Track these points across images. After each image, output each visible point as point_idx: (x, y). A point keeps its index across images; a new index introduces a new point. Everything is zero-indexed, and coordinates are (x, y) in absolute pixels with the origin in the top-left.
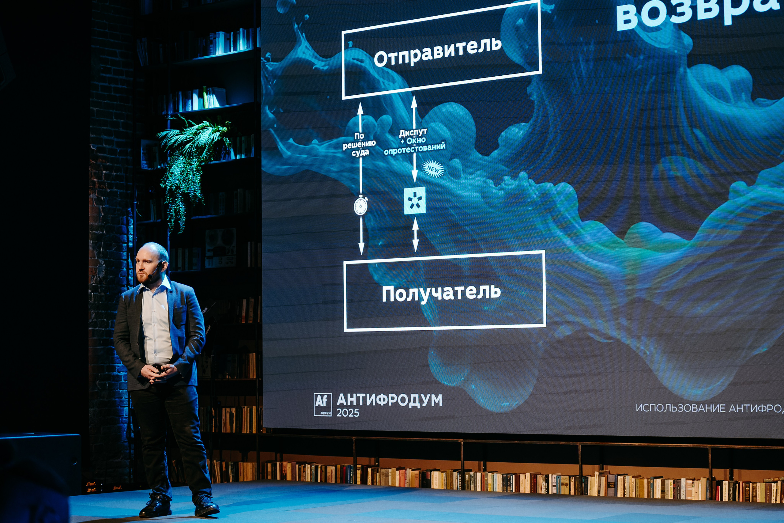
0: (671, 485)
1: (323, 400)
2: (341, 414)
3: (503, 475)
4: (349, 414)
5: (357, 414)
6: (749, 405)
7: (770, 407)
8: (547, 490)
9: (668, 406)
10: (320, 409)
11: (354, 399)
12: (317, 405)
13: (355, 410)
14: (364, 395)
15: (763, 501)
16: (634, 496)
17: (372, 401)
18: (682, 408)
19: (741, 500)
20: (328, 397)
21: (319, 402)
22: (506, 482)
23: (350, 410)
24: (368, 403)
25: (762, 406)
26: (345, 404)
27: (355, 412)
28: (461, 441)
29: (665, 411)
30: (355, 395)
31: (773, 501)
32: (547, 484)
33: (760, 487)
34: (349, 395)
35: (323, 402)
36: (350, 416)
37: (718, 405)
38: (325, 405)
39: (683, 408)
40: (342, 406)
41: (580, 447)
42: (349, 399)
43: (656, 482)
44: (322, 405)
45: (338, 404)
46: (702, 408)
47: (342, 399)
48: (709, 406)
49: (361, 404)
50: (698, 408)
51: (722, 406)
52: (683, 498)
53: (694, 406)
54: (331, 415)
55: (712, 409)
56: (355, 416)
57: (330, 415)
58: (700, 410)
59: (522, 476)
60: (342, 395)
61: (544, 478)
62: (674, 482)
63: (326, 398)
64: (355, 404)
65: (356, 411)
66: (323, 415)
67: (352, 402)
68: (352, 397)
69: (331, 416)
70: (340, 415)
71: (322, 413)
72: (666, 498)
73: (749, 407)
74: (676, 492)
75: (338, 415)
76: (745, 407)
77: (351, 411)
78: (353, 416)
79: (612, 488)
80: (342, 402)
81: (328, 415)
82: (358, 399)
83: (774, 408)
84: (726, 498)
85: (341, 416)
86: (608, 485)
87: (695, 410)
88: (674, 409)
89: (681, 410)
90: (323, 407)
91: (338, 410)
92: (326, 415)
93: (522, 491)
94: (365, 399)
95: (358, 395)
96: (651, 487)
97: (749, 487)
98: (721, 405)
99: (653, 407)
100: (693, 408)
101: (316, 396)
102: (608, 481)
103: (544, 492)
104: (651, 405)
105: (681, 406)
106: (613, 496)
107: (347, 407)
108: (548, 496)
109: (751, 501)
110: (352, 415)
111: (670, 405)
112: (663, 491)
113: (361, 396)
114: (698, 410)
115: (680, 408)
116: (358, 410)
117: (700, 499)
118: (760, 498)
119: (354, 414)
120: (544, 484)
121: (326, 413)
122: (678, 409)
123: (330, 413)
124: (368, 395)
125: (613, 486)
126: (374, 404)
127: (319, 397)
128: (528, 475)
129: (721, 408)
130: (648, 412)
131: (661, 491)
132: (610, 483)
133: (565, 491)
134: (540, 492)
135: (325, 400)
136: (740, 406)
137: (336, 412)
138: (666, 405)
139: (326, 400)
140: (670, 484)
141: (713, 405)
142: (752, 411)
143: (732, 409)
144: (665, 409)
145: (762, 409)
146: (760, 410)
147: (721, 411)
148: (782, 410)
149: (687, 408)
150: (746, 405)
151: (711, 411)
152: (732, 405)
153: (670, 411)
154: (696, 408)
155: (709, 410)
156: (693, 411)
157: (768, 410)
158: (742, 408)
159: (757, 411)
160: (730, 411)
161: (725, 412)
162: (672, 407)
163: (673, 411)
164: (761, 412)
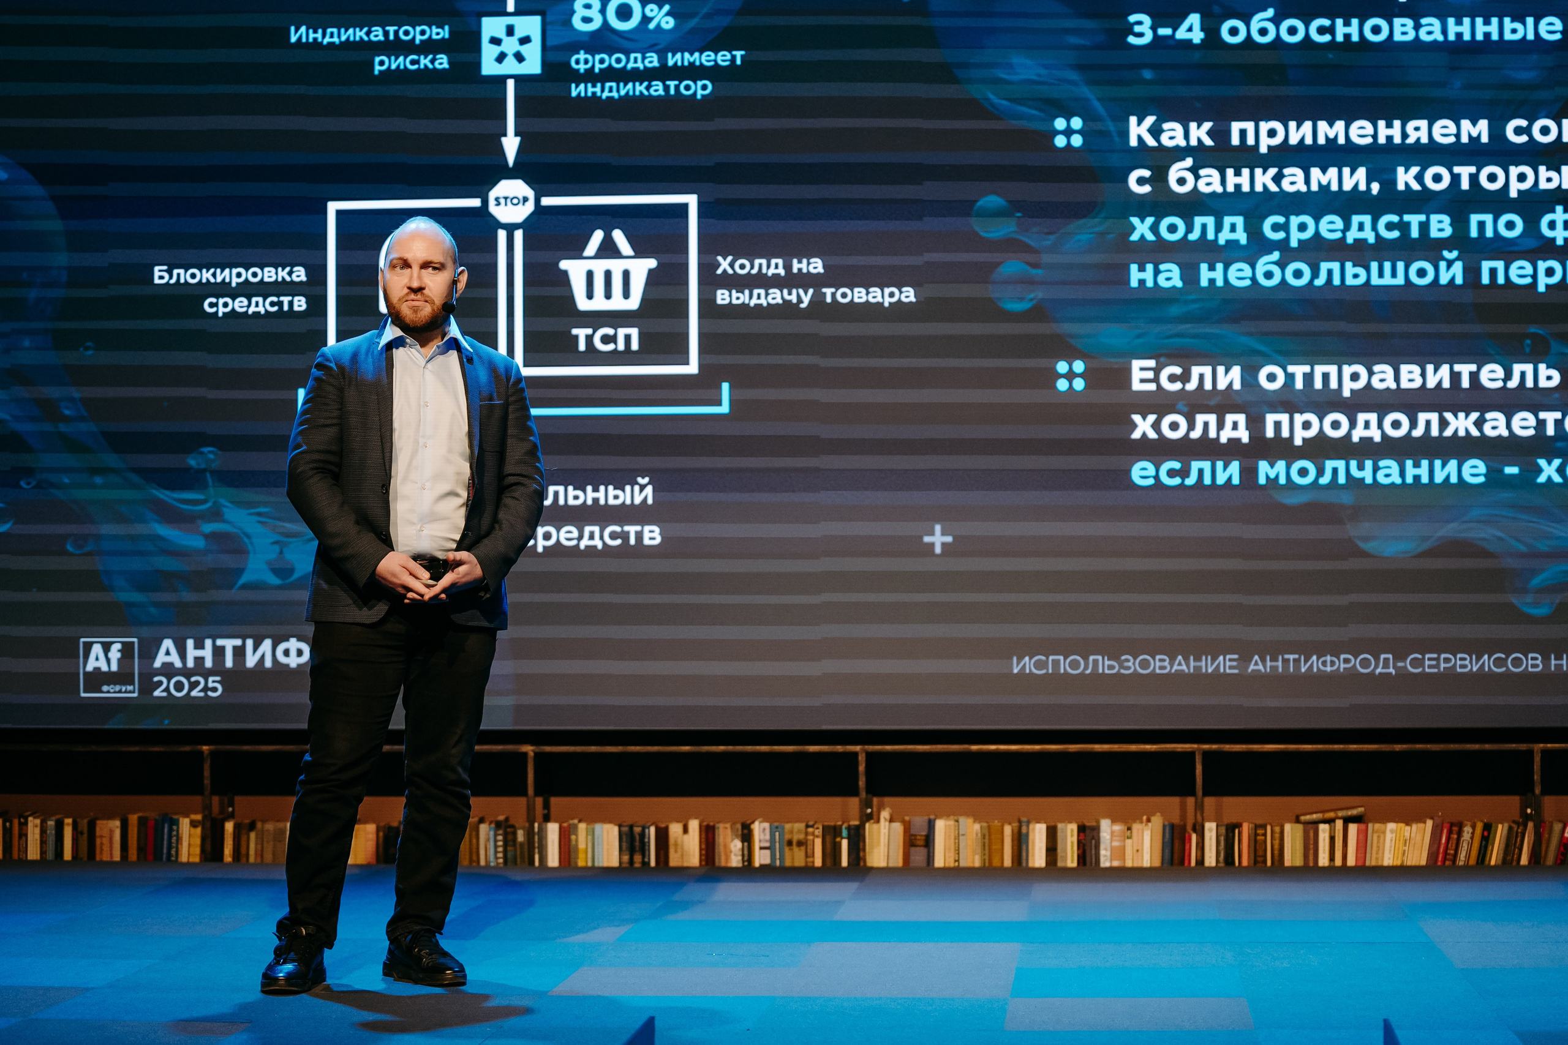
0: (1072, 836)
1: (110, 655)
2: (167, 690)
3: (620, 826)
4: (191, 689)
5: (215, 690)
6: (1296, 656)
7: (1346, 661)
8: (746, 858)
9: (1096, 662)
10: (97, 679)
11: (207, 653)
12: (90, 668)
13: (211, 679)
14: (238, 642)
15: (1299, 862)
16: (977, 863)
17: (263, 656)
18: (1130, 664)
19: (1245, 863)
20: (127, 650)
21: (97, 659)
22: (631, 842)
23: (193, 679)
24: (251, 661)
25: (1329, 658)
26: (178, 664)
27: (210, 685)
28: (529, 749)
29: (1088, 672)
30: (208, 643)
31: (1323, 860)
32: (746, 844)
33: (1292, 834)
34: (190, 643)
35: (108, 661)
36: (194, 693)
37: (1221, 658)
38: (114, 667)
39: (1134, 664)
40: (168, 670)
41: (862, 758)
42: (192, 653)
43: (1034, 829)
44: (104, 668)
45: (157, 664)
46: (1180, 664)
47: (168, 653)
48: (1197, 660)
49: (229, 663)
50: (1172, 665)
51: (1230, 660)
52: (1105, 863)
53: (1161, 660)
54: (134, 692)
55: (1207, 666)
56: (210, 693)
57: (130, 692)
58: (1175, 667)
59: (675, 829)
60: (168, 643)
61: (738, 830)
62: (1082, 829)
63: (119, 651)
64: (209, 663)
65: (214, 682)
66: (108, 692)
67: (199, 660)
68: (199, 645)
69: (135, 695)
70: (163, 691)
71: (105, 688)
72: (1060, 864)
73: (1297, 661)
74: (1088, 851)
75: (157, 693)
76: (1286, 662)
77: (197, 683)
78: (202, 694)
79: (918, 848)
80: (168, 659)
81: (126, 692)
82: (219, 652)
83: (1355, 662)
84: (1210, 860)
85: (165, 694)
86: (910, 842)
87: (1162, 668)
88: (1111, 667)
89: (1129, 668)
90: (110, 674)
91: (156, 679)
92: (120, 692)
93: (674, 861)
94: (239, 652)
95: (220, 642)
96: (1021, 841)
97: (1265, 835)
98: (1228, 657)
99: (1056, 663)
100: (1158, 664)
101: (88, 647)
102: (912, 832)
103: (735, 861)
104: (1051, 658)
105: (1127, 660)
106: (924, 864)
107: (187, 673)
108: (748, 871)
109: (1269, 863)
110: (200, 691)
111: (1100, 658)
112: (1052, 850)
113: (229, 644)
114: (1171, 667)
115: (1126, 664)
116: (218, 678)
117: (1146, 863)
118: (1292, 856)
119: (206, 689)
120: (737, 845)
121: (118, 688)
122: (1121, 667)
123: (130, 688)
124: (250, 643)
125: (922, 843)
126: (268, 664)
127: (97, 649)
128: (694, 825)
129: (1228, 663)
130: (1041, 675)
131: (1048, 850)
132: (915, 835)
133: (797, 858)
134: (723, 864)
135: (115, 653)
136: (1274, 659)
137: (148, 686)
138: (1091, 658)
139: (119, 655)
140: (1069, 834)
141: (1209, 658)
142: (1303, 670)
143: (1256, 665)
144: (1086, 667)
145: (1329, 664)
146: (1322, 667)
147: (1228, 671)
148: (1376, 666)
149: (1144, 664)
150: (1291, 657)
151: (1204, 670)
152: (1256, 657)
153: (1101, 671)
154: (1166, 664)
155: (1197, 668)
156: (1158, 671)
157: (1342, 666)
158: (1280, 664)
159: (1315, 670)
160: (1250, 670)
161: (1236, 671)
162: (1107, 663)
163: (1107, 671)
164: (1325, 671)
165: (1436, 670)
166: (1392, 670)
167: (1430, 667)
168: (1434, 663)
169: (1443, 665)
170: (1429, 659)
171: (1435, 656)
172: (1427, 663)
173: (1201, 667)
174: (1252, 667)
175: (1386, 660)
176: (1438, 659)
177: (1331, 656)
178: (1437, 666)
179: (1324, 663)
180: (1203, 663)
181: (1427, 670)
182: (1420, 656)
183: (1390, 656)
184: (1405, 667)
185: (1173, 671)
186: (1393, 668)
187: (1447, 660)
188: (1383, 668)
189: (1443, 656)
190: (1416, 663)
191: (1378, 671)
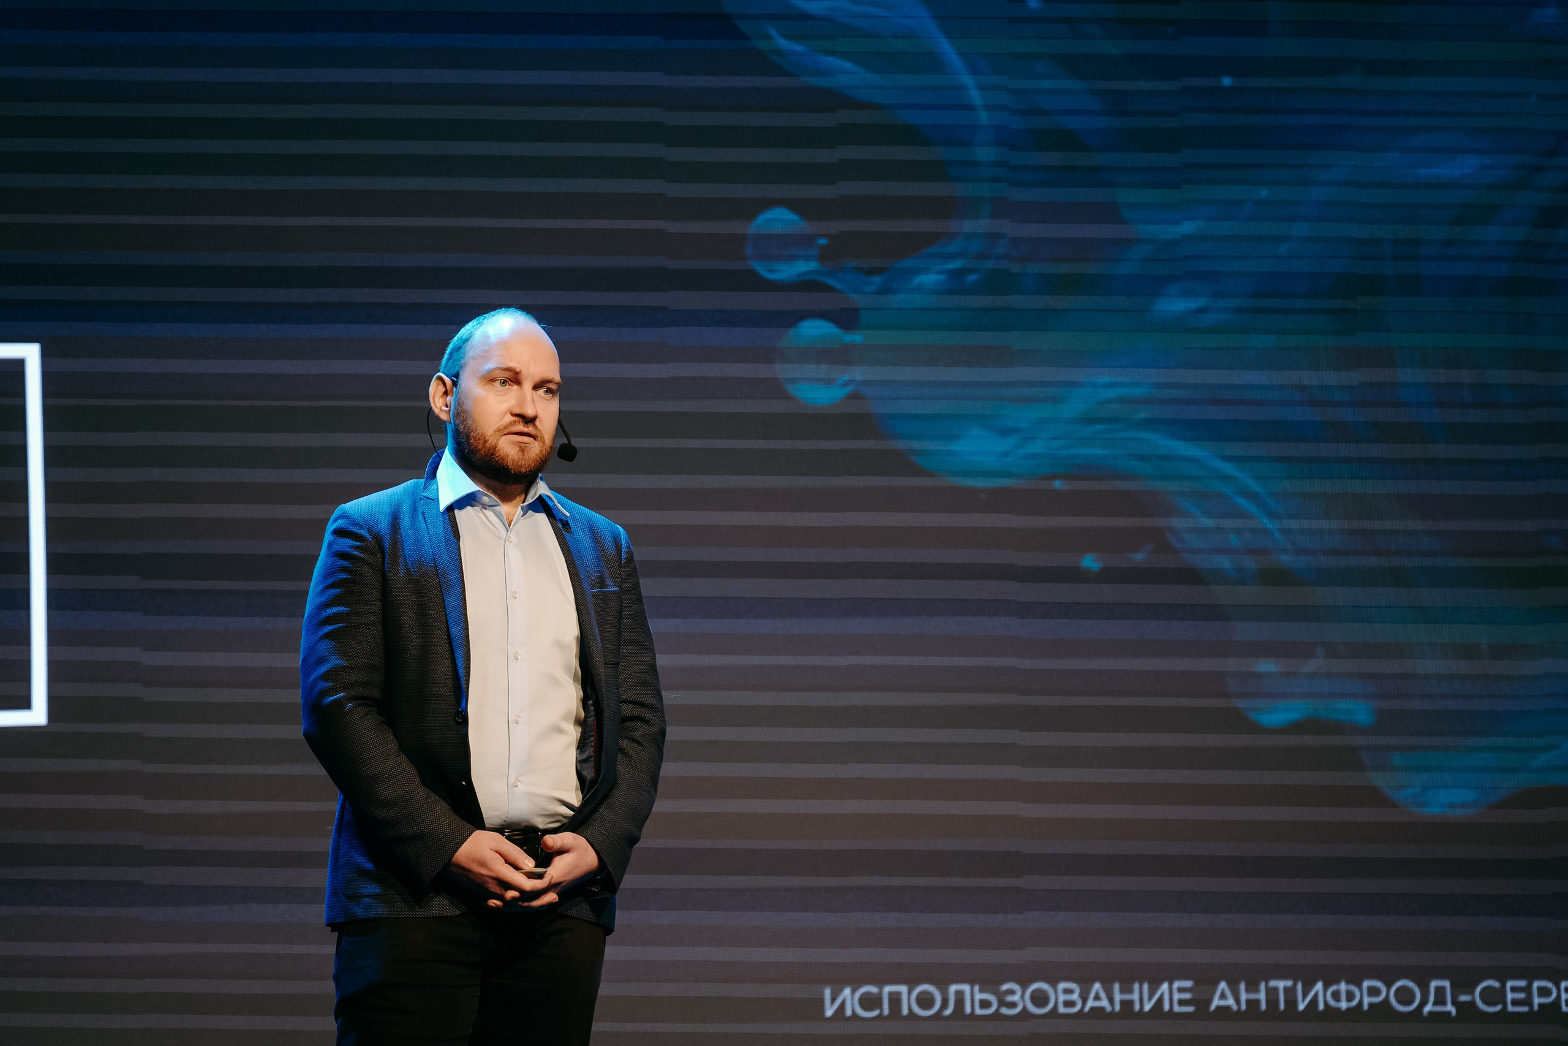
6: (1289, 983)
7: (1373, 991)
9: (960, 995)
18: (1016, 998)
25: (1343, 986)
29: (948, 1012)
37: (1165, 986)
39: (1022, 996)
46: (1097, 998)
48: (1126, 989)
50: (1084, 998)
51: (1180, 990)
53: (1068, 991)
55: (1142, 998)
58: (1091, 1003)
73: (1290, 992)
76: (1272, 993)
83: (1388, 994)
87: (1069, 1004)
88: (985, 1004)
89: (1013, 1005)
98: (1176, 985)
99: (895, 999)
100: (1062, 997)
104: (887, 989)
105: (1011, 992)
111: (966, 988)
114: (1084, 1003)
115: (1010, 998)
122: (1002, 1003)
129: (1177, 996)
130: (872, 1018)
136: (1252, 987)
138: (953, 988)
141: (1146, 986)
142: (1301, 1007)
143: (1223, 997)
144: (945, 1004)
145: (1343, 996)
146: (1332, 1003)
147: (1177, 1009)
148: (1424, 1002)
149: (1040, 999)
150: (1281, 984)
151: (1137, 1007)
152: (1223, 985)
153: (968, 1010)
154: (1075, 997)
155: (1127, 1005)
156: (1062, 1010)
157: (1367, 1000)
158: (1262, 996)
159: (1321, 1006)
160: (1213, 1007)
161: (1190, 1009)
162: (978, 996)
163: (979, 1011)
164: (1338, 1010)
165: (1525, 1009)
166: (1450, 1008)
167: (1515, 1003)
168: (1521, 996)
169: (1537, 1001)
170: (1514, 989)
171: (1523, 983)
172: (1510, 996)
173: (1131, 1003)
174: (1216, 1002)
175: (1440, 991)
176: (1528, 989)
177: (1348, 982)
178: (1528, 1002)
179: (1336, 996)
180: (1136, 997)
181: (1510, 1008)
182: (1496, 984)
183: (1447, 984)
184: (1473, 1003)
185: (1087, 1009)
186: (1454, 1003)
187: (1544, 992)
188: (1435, 1003)
189: (1536, 984)
190: (1491, 997)
191: (1428, 1008)
